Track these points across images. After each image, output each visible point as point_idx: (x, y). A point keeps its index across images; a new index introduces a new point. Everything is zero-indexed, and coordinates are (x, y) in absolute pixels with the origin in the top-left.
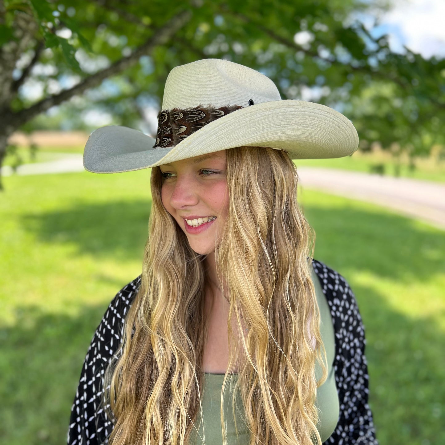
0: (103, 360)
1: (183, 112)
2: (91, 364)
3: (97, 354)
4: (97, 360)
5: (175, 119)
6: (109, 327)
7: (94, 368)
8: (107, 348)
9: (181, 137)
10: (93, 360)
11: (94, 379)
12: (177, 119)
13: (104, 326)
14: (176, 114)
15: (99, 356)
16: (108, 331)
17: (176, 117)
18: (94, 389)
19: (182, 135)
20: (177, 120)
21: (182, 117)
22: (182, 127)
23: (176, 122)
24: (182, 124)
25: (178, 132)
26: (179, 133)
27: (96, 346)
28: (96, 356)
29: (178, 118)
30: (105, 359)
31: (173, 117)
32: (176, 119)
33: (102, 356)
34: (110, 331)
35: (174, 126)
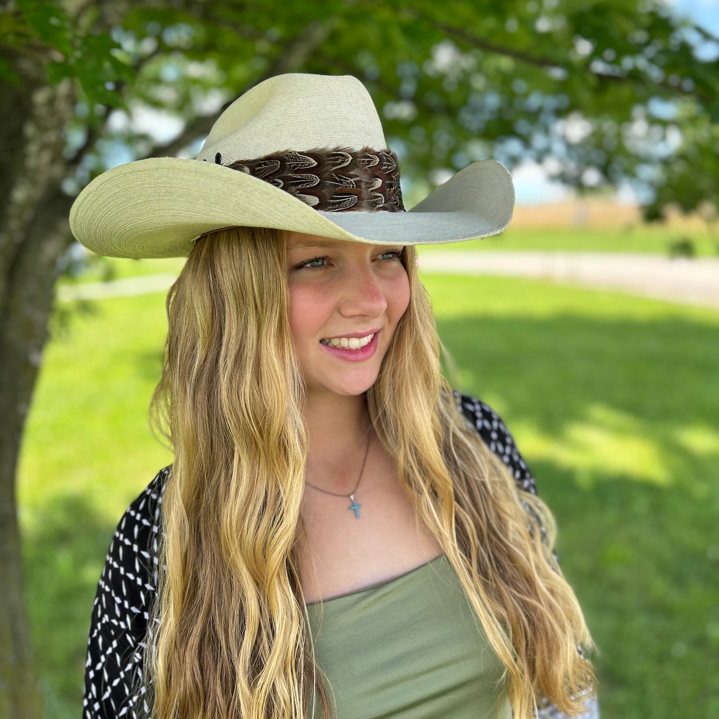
0: (113, 624)
1: (377, 154)
3: (102, 616)
4: (102, 625)
5: (367, 165)
7: (100, 640)
9: (374, 196)
12: (371, 165)
13: (109, 566)
14: (369, 157)
15: (106, 618)
17: (369, 162)
19: (376, 192)
20: (370, 168)
21: (377, 163)
22: (378, 179)
23: (368, 169)
24: (377, 174)
25: (372, 187)
26: (373, 189)
27: (100, 602)
28: (100, 620)
29: (371, 163)
30: (115, 622)
31: (364, 161)
32: (369, 164)
33: (110, 618)
35: (364, 178)
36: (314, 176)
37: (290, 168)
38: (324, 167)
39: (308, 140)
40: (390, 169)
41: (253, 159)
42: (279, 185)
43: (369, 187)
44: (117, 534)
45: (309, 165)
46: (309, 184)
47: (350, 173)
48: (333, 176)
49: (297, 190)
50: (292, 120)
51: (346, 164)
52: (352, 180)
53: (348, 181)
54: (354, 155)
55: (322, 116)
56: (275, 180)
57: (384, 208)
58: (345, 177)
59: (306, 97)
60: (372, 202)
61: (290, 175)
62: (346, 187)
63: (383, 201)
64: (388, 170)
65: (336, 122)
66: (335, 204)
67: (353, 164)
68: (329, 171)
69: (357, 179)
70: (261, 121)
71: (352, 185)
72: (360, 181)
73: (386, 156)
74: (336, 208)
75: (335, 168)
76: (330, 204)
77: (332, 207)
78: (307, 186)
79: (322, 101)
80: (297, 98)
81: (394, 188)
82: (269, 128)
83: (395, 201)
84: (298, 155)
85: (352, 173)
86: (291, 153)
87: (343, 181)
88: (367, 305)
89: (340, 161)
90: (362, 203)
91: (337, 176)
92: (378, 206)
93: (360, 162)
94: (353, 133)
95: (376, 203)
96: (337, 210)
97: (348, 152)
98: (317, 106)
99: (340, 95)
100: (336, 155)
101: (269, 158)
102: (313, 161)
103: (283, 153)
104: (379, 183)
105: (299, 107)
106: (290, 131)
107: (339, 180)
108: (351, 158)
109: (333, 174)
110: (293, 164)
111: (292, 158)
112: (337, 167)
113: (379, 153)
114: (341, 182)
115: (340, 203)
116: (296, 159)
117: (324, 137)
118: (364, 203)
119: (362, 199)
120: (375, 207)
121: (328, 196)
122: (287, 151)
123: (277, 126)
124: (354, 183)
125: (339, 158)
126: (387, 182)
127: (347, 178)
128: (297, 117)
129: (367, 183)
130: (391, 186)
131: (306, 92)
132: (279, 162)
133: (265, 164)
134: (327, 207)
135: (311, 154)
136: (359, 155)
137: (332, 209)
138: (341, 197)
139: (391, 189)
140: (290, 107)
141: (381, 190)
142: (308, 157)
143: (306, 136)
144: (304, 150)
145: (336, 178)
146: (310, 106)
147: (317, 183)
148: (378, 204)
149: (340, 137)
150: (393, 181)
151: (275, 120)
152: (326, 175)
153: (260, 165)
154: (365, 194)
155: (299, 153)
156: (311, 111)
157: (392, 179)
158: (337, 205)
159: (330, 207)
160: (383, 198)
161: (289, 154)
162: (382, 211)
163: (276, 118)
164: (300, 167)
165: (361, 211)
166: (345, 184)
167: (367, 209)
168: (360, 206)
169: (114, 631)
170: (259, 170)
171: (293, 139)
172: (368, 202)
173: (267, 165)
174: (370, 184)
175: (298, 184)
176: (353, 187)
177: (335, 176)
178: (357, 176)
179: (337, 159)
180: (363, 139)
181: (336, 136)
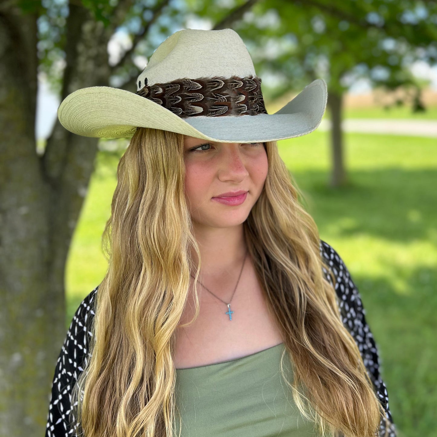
0: (68, 375)
1: (242, 80)
2: (56, 381)
3: (62, 369)
4: (62, 375)
5: (234, 87)
6: (72, 338)
7: (59, 385)
8: (70, 361)
9: (240, 106)
10: (57, 377)
11: (60, 397)
12: (237, 87)
13: (68, 338)
14: (236, 82)
15: (64, 371)
16: (72, 342)
17: (236, 85)
18: (62, 408)
19: (241, 103)
21: (242, 85)
22: (242, 95)
23: (235, 90)
24: (241, 92)
25: (238, 101)
26: (239, 102)
27: (61, 360)
28: (61, 372)
29: (238, 86)
30: (70, 374)
31: (232, 85)
33: (67, 371)
34: (73, 341)
35: (232, 95)
36: (200, 94)
37: (186, 89)
38: (206, 89)
39: (198, 71)
40: (252, 89)
41: (164, 83)
42: (179, 100)
43: (236, 101)
44: (75, 318)
45: (197, 88)
46: (197, 99)
47: (223, 92)
48: (212, 94)
49: (190, 103)
50: (188, 59)
51: (220, 87)
52: (224, 97)
53: (221, 98)
54: (226, 81)
55: (207, 56)
56: (177, 97)
57: (246, 114)
58: (220, 95)
59: (197, 45)
60: (238, 110)
61: (185, 93)
62: (221, 101)
63: (246, 109)
64: (249, 89)
65: (215, 60)
66: (213, 112)
67: (225, 87)
68: (209, 91)
69: (228, 96)
70: (170, 59)
71: (224, 100)
72: (230, 97)
73: (248, 81)
74: (214, 114)
75: (213, 90)
76: (210, 112)
77: (211, 114)
78: (196, 101)
79: (207, 47)
80: (192, 45)
81: (255, 100)
82: (174, 64)
83: (256, 108)
84: (191, 81)
85: (224, 92)
86: (186, 80)
87: (218, 98)
88: (234, 174)
89: (216, 85)
90: (231, 111)
91: (214, 94)
92: (242, 112)
93: (229, 85)
94: (227, 66)
95: (241, 111)
96: (214, 115)
97: (222, 79)
98: (204, 50)
99: (219, 43)
100: (214, 82)
101: (173, 83)
102: (200, 85)
103: (182, 80)
104: (243, 98)
105: (192, 51)
106: (186, 66)
107: (216, 97)
108: (223, 83)
109: (212, 93)
110: (187, 87)
111: (187, 83)
112: (214, 89)
113: (243, 79)
114: (217, 98)
115: (217, 111)
116: (189, 84)
117: (208, 70)
118: (233, 111)
119: (231, 109)
120: (240, 113)
121: (209, 107)
122: (184, 79)
123: (179, 63)
124: (226, 99)
125: (216, 84)
126: (249, 97)
127: (221, 96)
128: (191, 57)
129: (234, 98)
130: (252, 99)
131: (197, 41)
132: (179, 85)
133: (171, 87)
134: (208, 114)
135: (199, 81)
136: (229, 81)
137: (211, 115)
138: (217, 107)
139: (253, 101)
140: (187, 51)
141: (245, 102)
142: (196, 83)
143: (196, 69)
144: (195, 78)
145: (214, 95)
146: (199, 50)
147: (202, 99)
148: (242, 111)
149: (218, 69)
150: (254, 95)
151: (178, 59)
152: (207, 94)
153: (168, 87)
154: (233, 105)
155: (191, 80)
156: (199, 53)
157: (254, 94)
158: (214, 113)
159: (210, 114)
160: (246, 107)
161: (185, 81)
162: (245, 115)
163: (178, 58)
164: (192, 89)
165: (230, 116)
166: (219, 99)
167: (234, 115)
168: (229, 113)
169: (69, 380)
170: (167, 90)
171: (188, 71)
172: (235, 110)
173: (172, 87)
174: (236, 99)
175: (191, 99)
176: (225, 101)
177: (213, 94)
178: (227, 94)
179: (215, 84)
180: (234, 69)
181: (216, 69)
